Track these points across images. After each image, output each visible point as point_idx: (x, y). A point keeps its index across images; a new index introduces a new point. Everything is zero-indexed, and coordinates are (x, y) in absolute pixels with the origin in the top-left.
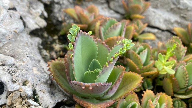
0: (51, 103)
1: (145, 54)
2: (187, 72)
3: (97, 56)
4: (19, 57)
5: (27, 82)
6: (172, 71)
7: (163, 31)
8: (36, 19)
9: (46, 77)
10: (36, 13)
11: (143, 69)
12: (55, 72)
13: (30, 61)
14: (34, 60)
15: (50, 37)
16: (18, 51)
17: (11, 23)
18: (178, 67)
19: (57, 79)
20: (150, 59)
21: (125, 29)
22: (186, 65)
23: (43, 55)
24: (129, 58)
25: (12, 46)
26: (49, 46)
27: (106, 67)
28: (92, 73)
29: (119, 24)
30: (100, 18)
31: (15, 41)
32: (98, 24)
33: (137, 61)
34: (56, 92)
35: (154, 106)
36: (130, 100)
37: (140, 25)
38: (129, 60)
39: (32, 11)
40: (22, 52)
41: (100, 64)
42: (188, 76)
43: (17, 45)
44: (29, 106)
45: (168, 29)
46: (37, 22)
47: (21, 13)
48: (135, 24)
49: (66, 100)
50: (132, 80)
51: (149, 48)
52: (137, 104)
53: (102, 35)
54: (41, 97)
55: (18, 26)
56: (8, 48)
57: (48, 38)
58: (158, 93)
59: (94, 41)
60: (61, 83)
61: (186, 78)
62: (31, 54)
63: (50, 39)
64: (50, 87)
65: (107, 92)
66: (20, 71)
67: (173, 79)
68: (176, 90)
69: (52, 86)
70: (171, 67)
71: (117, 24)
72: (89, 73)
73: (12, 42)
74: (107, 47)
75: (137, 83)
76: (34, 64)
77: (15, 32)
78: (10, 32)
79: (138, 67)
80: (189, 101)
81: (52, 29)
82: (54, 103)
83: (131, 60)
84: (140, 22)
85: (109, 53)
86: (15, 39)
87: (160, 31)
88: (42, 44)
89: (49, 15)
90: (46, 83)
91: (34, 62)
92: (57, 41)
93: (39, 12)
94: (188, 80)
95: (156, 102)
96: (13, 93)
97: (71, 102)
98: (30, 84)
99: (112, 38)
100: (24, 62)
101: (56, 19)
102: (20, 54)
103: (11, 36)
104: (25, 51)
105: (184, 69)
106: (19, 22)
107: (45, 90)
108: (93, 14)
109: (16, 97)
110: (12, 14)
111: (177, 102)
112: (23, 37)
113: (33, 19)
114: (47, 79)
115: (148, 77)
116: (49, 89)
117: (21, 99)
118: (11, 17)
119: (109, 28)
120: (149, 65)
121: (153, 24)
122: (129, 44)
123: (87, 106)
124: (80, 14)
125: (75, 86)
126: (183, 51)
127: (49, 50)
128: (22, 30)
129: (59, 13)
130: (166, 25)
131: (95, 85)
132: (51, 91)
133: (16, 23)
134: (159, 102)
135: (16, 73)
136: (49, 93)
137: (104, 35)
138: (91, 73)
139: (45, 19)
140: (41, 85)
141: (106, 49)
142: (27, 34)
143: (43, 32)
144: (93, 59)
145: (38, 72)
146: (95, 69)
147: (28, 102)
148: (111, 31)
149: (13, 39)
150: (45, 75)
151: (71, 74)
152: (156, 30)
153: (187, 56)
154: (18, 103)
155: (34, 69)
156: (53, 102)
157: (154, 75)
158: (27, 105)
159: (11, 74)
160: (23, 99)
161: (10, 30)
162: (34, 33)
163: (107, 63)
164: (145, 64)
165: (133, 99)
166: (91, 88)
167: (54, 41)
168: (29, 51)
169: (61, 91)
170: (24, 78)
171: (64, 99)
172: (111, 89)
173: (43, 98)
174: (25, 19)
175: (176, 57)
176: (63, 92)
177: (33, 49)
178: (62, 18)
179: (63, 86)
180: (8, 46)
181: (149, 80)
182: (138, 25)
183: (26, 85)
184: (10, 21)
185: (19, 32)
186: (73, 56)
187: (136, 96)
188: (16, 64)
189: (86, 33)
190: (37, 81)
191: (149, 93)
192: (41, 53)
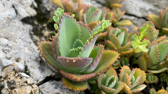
0: (41, 76)
1: (122, 36)
2: (158, 50)
3: (80, 37)
4: (12, 39)
5: (20, 60)
6: (145, 49)
7: (139, 18)
8: (27, 8)
9: (36, 55)
10: (27, 3)
11: (121, 50)
12: (44, 51)
13: (22, 42)
14: (26, 41)
15: (40, 25)
16: (11, 34)
17: (4, 11)
18: (151, 47)
19: (46, 57)
20: (126, 40)
21: (105, 15)
22: (158, 45)
23: (34, 40)
24: (109, 40)
25: (6, 30)
26: (39, 32)
27: (87, 44)
28: (76, 50)
29: (100, 11)
30: (83, 6)
31: (9, 25)
32: (81, 11)
33: (116, 42)
34: (46, 69)
35: (130, 79)
36: (110, 74)
37: (118, 13)
38: (109, 42)
39: (23, 1)
40: (15, 35)
41: (82, 43)
42: (159, 53)
43: (10, 29)
44: (21, 78)
45: (144, 16)
46: (28, 11)
47: (13, 2)
48: (114, 12)
49: (54, 75)
50: (110, 56)
51: (126, 31)
52: (115, 77)
53: (85, 21)
54: (32, 72)
55: (11, 13)
56: (2, 31)
57: (38, 25)
58: (133, 69)
59: (77, 23)
60: (49, 60)
61: (158, 55)
62: (22, 36)
63: (40, 26)
64: (40, 64)
65: (89, 67)
66: (13, 50)
67: (147, 56)
68: (149, 66)
69: (42, 63)
70: (145, 46)
71: (98, 10)
72: (73, 51)
73: (6, 27)
74: (89, 29)
75: (114, 59)
76: (25, 45)
77: (8, 18)
78: (4, 18)
79: (117, 47)
80: (161, 75)
81: (42, 18)
82: (44, 77)
83: (110, 41)
84: (118, 10)
85: (91, 34)
86: (8, 24)
87: (136, 18)
88: (33, 30)
89: (38, 5)
90: (36, 60)
91: (25, 43)
92: (46, 28)
93: (29, 3)
94: (159, 57)
95: (132, 75)
96: (8, 67)
97: (59, 77)
98: (22, 61)
99: (93, 22)
100: (16, 43)
101: (45, 9)
102: (13, 36)
103: (4, 21)
104: (17, 34)
105: (156, 48)
106: (12, 10)
107: (35, 66)
108: (77, 3)
109: (10, 70)
110: (5, 3)
111: (150, 77)
112: (15, 22)
113: (25, 8)
114: (37, 57)
115: (125, 56)
116: (39, 65)
117: (15, 72)
118: (4, 5)
119: (91, 14)
120: (126, 46)
121: (130, 12)
122: (107, 24)
123: (72, 77)
124: (66, 3)
125: (61, 61)
126: (155, 33)
127: (39, 36)
128: (15, 17)
129: (47, 4)
130: (141, 13)
131: (78, 59)
132: (41, 67)
133: (9, 10)
134: (134, 75)
135: (10, 52)
136: (39, 69)
137: (87, 20)
138: (74, 51)
139: (35, 9)
140: (32, 62)
141: (88, 30)
142: (19, 20)
143: (34, 20)
144: (77, 40)
145: (29, 51)
146: (78, 47)
147: (20, 74)
148: (93, 17)
149: (6, 24)
150: (35, 54)
151: (58, 52)
152: (133, 18)
153: (159, 38)
154: (12, 75)
155: (26, 48)
156: (42, 76)
157: (131, 54)
158: (19, 77)
159: (5, 52)
160: (16, 72)
161: (3, 16)
162: (25, 21)
163: (88, 40)
164: (123, 45)
165: (112, 73)
166: (74, 61)
167: (43, 28)
168: (21, 33)
169: (49, 68)
170: (17, 56)
171: (52, 74)
172: (92, 63)
173: (34, 73)
174: (17, 7)
175: (150, 39)
176: (51, 68)
177: (25, 33)
178: (50, 8)
179: (51, 62)
180: (2, 30)
181: (126, 59)
182: (117, 13)
183: (19, 62)
184: (3, 8)
185: (11, 18)
186: (58, 35)
187: (115, 71)
188: (9, 44)
189: (70, 16)
190: (28, 59)
191: (126, 68)
192: (32, 38)
